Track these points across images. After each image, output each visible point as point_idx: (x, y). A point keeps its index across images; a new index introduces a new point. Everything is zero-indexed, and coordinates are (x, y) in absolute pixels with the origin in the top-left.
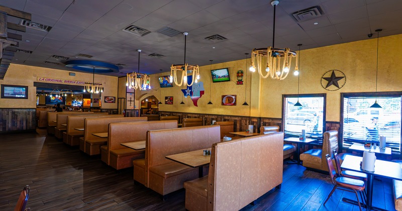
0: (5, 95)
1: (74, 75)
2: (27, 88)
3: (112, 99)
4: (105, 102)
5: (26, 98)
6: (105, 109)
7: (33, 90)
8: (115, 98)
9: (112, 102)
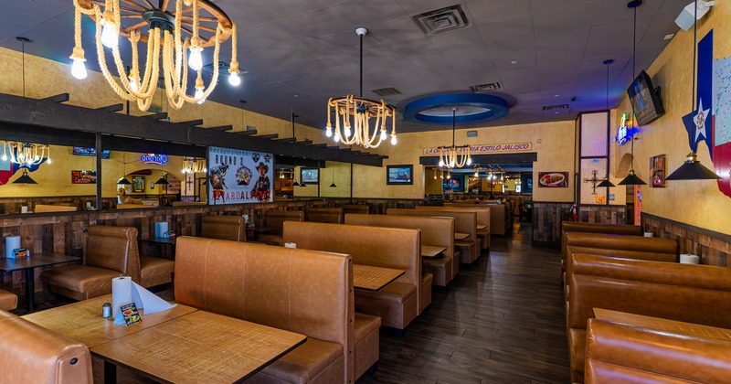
0: (391, 181)
1: (476, 134)
2: (411, 167)
3: (558, 179)
4: (541, 185)
5: (411, 183)
6: (541, 203)
7: (419, 170)
8: (566, 174)
9: (559, 186)
